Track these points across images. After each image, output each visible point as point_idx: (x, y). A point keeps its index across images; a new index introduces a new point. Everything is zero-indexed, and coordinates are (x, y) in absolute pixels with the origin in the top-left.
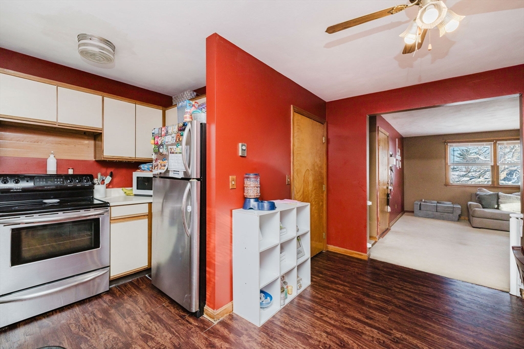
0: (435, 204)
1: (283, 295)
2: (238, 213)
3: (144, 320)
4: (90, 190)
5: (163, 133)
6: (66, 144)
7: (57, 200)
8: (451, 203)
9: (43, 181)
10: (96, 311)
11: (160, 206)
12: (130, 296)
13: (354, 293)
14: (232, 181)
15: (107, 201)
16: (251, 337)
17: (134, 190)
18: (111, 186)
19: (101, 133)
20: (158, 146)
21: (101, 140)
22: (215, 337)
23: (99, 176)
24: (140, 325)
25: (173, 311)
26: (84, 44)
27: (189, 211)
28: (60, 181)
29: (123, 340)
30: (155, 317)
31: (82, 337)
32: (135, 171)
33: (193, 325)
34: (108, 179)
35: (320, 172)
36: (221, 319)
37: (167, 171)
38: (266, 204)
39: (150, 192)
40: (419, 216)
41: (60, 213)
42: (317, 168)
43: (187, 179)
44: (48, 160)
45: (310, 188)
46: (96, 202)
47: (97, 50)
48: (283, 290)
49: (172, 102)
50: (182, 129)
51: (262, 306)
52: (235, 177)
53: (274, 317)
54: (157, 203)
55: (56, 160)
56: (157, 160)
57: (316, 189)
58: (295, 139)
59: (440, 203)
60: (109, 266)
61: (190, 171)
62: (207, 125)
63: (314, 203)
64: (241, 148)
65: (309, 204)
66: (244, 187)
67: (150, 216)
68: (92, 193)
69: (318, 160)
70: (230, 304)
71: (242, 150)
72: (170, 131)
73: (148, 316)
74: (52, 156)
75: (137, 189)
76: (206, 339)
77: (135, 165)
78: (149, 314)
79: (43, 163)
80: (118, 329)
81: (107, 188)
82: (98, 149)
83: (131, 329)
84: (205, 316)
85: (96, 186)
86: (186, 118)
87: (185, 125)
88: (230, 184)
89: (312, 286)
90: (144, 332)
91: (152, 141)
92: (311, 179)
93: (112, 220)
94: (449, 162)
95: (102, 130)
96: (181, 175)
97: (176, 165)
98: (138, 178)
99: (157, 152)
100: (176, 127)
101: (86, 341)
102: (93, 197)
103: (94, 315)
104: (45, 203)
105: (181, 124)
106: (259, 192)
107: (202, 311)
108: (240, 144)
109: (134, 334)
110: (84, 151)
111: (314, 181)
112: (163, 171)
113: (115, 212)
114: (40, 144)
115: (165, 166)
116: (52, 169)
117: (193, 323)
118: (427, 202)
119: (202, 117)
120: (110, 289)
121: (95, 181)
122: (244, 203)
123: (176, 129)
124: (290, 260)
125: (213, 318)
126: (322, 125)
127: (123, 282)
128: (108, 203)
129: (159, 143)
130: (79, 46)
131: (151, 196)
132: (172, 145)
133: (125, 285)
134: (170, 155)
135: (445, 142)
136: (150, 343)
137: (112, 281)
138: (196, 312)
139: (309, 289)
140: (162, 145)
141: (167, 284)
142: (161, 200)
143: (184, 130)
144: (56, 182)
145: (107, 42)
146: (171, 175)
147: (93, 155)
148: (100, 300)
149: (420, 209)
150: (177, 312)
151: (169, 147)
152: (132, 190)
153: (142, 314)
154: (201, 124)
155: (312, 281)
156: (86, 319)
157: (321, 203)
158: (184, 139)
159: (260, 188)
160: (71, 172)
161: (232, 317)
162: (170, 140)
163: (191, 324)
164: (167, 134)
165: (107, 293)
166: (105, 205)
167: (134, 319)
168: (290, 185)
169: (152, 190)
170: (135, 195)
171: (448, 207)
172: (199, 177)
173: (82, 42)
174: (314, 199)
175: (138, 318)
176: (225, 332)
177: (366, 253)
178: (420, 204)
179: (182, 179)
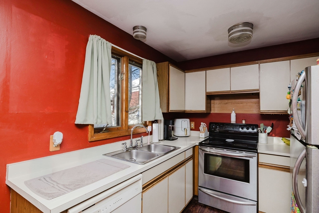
6: (241, 103)
9: (228, 127)
18: (273, 135)
19: (259, 93)
28: (237, 128)
34: (269, 129)
44: (231, 115)
55: (235, 115)
74: (233, 112)
79: (229, 116)
85: (259, 134)
95: (259, 90)
96: (300, 137)
114: (228, 104)
116: (233, 120)
121: (259, 129)
144: (235, 129)
166: (254, 151)
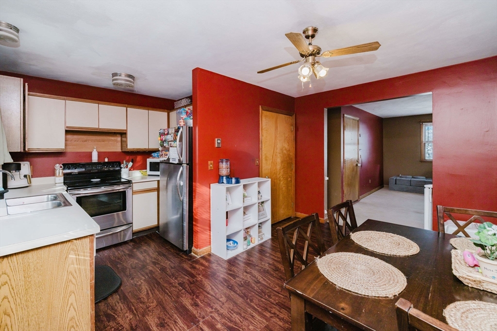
0: (410, 179)
1: (246, 242)
2: (215, 187)
3: (155, 255)
4: (119, 172)
5: (166, 133)
7: (100, 180)
8: (425, 177)
9: (90, 167)
10: (124, 250)
11: (165, 182)
12: (146, 243)
13: (300, 244)
14: (211, 165)
15: (130, 180)
16: (219, 264)
17: (148, 172)
18: (132, 169)
19: (126, 133)
20: (163, 141)
21: (126, 137)
22: (196, 264)
23: (124, 162)
24: (151, 258)
25: (172, 251)
26: (116, 79)
27: (182, 185)
28: (100, 167)
29: (142, 264)
30: (160, 254)
31: (118, 262)
32: (148, 158)
33: (185, 258)
34: (130, 164)
35: (289, 155)
36: (202, 255)
37: (169, 159)
38: (234, 180)
39: (158, 173)
40: (394, 190)
41: (103, 188)
42: (285, 152)
43: (180, 164)
44: (93, 153)
45: (279, 167)
46: (123, 180)
47: (123, 82)
48: (245, 239)
49: (174, 107)
50: (177, 131)
51: (228, 248)
52: (212, 162)
53: (238, 255)
54: (163, 181)
55: (97, 153)
56: (162, 151)
57: (284, 168)
58: (263, 131)
59: (414, 178)
60: (132, 223)
61: (182, 159)
62: (193, 128)
63: (282, 179)
64: (217, 142)
65: (270, 179)
66: (219, 168)
67: (158, 189)
68: (120, 174)
69: (286, 146)
70: (209, 246)
71: (218, 143)
72: (170, 132)
73: (157, 253)
74: (95, 150)
75: (150, 171)
76: (191, 265)
77: (148, 153)
78: (157, 252)
79: (90, 155)
80: (138, 259)
81: (130, 170)
82: (124, 143)
83: (146, 259)
84: (192, 254)
85: (122, 169)
86: (181, 122)
87: (179, 128)
88: (209, 167)
89: (272, 239)
90: (154, 260)
91: (159, 138)
92: (279, 160)
93: (134, 193)
94: (424, 140)
95: (126, 130)
96: (177, 162)
97: (174, 154)
98: (150, 163)
99: (162, 146)
100: (174, 129)
101: (120, 264)
102: (121, 177)
103: (124, 252)
104: (92, 181)
105: (177, 128)
106: (229, 171)
107: (190, 250)
108: (216, 139)
109: (148, 261)
110: (114, 146)
111: (282, 162)
112: (166, 159)
113: (136, 187)
115: (167, 155)
116: (95, 159)
117: (184, 257)
118: (402, 177)
119: (190, 123)
120: (133, 239)
121: (122, 166)
122: (219, 179)
123: (173, 131)
124: (252, 218)
125: (197, 254)
126: (291, 117)
127: (141, 235)
128: (131, 181)
129: (164, 140)
130: (113, 80)
131: (159, 176)
132: (171, 141)
133: (142, 237)
134: (170, 148)
135: (420, 122)
136: (157, 266)
137: (134, 234)
138: (187, 250)
139: (270, 242)
140: (165, 141)
141: (172, 236)
142: (166, 179)
143: (178, 132)
144: (98, 168)
145: (130, 76)
146: (171, 161)
147: (120, 148)
148: (127, 245)
149: (396, 184)
150: (175, 251)
151: (170, 143)
152: (146, 171)
153: (153, 252)
154: (189, 127)
155: (272, 236)
156: (119, 254)
157: (289, 179)
158: (178, 138)
159: (230, 168)
160: (106, 160)
161: (210, 255)
162: (170, 138)
163: (183, 257)
164: (168, 134)
165: (131, 241)
166: (129, 182)
167: (149, 255)
168: (259, 165)
169: (159, 171)
170: (149, 175)
171: (420, 181)
172: (188, 163)
173: (115, 78)
174: (282, 175)
175: (151, 254)
176: (204, 262)
177: (323, 218)
178: (396, 180)
179: (177, 164)
